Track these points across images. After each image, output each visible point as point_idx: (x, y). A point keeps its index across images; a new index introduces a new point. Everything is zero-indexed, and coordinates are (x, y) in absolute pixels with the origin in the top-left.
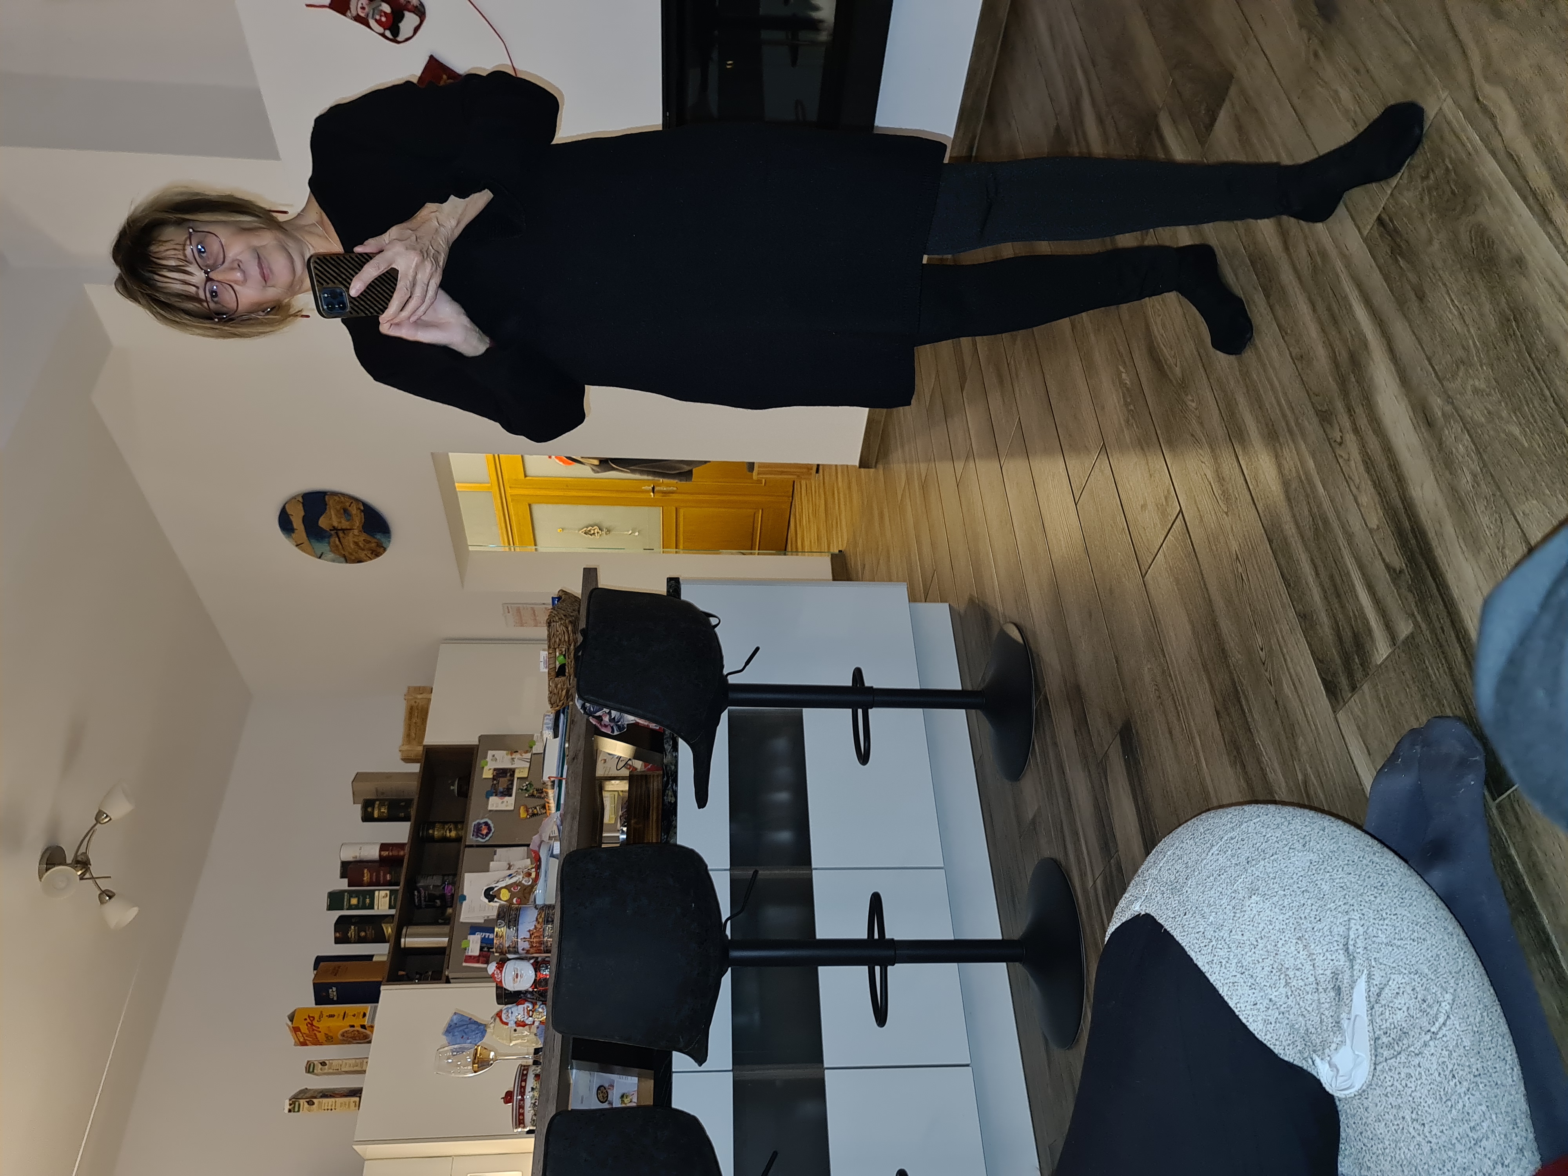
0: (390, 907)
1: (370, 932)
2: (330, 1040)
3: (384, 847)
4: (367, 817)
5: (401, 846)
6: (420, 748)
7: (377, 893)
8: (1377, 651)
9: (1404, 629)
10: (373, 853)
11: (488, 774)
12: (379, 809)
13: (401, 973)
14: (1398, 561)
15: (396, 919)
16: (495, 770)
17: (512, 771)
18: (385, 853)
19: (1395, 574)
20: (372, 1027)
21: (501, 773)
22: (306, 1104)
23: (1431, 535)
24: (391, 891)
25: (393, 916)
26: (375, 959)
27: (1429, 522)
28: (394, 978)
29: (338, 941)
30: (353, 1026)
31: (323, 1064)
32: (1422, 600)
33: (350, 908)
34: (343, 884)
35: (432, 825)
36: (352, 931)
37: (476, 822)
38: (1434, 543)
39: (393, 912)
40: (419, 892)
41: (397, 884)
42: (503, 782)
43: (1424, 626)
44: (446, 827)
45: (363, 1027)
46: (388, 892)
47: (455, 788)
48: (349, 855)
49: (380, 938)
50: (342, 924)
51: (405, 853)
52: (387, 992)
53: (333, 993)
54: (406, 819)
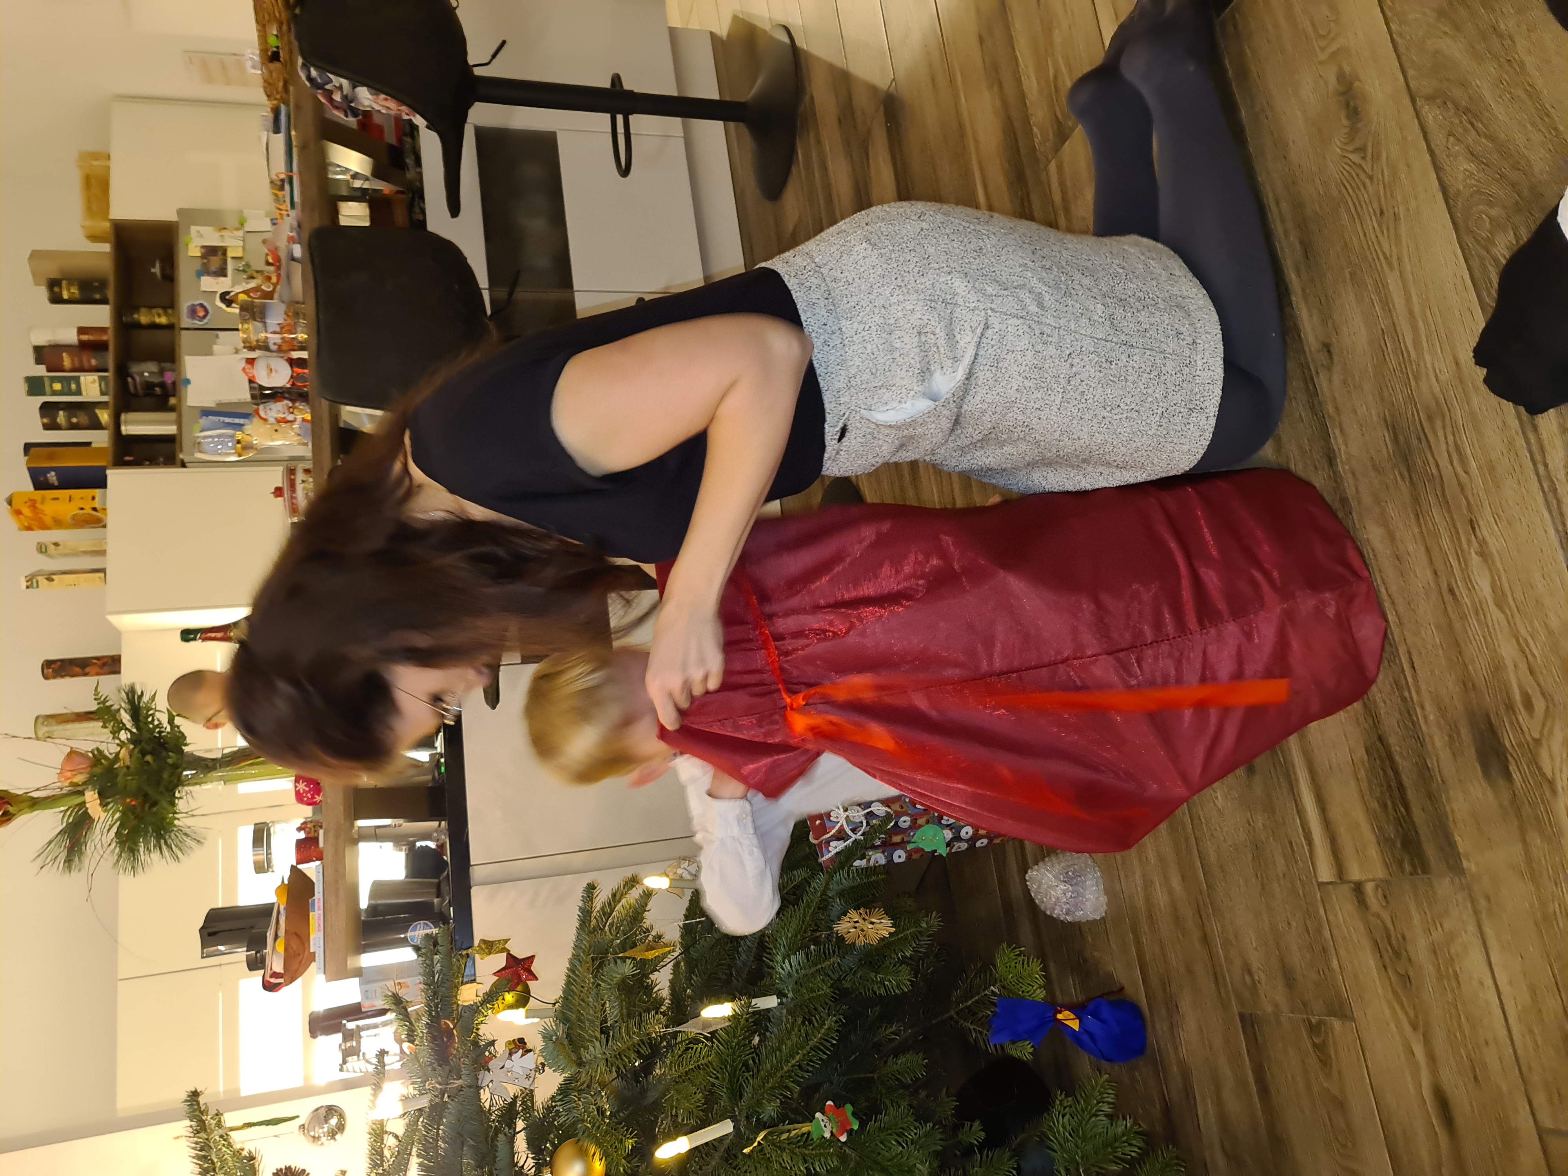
0: (103, 393)
1: (83, 419)
2: (59, 523)
3: (81, 330)
4: (56, 299)
5: (103, 330)
6: (107, 225)
7: (82, 379)
10: (71, 337)
11: (194, 251)
12: (69, 290)
13: (127, 458)
15: (111, 404)
16: (203, 247)
17: (224, 251)
18: (85, 337)
20: (105, 509)
21: (211, 251)
22: (45, 581)
24: (100, 378)
25: (106, 403)
26: (93, 445)
28: (120, 462)
29: (46, 427)
30: (82, 509)
31: (56, 544)
33: (55, 393)
34: (41, 371)
35: (136, 309)
36: (61, 417)
37: (189, 304)
39: (105, 399)
40: (133, 378)
41: (106, 370)
42: (215, 262)
44: (154, 311)
45: (95, 509)
46: (96, 378)
47: (157, 270)
48: (42, 338)
49: (96, 425)
50: (47, 409)
51: (109, 337)
52: (114, 476)
53: (52, 477)
54: (103, 301)
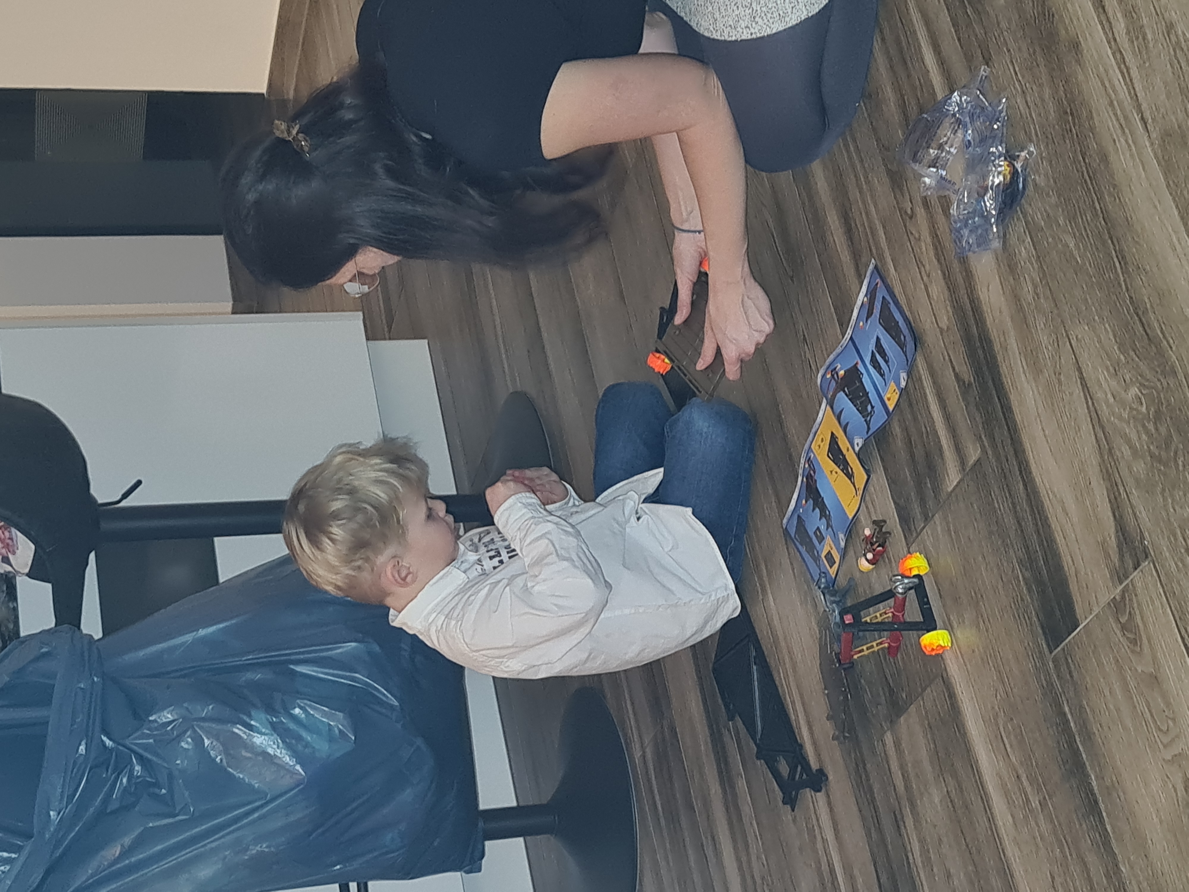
8: (948, 476)
9: (973, 454)
14: (967, 374)
19: (964, 387)
23: (997, 347)
27: (995, 330)
32: (988, 423)
38: (1000, 358)
43: (990, 452)
